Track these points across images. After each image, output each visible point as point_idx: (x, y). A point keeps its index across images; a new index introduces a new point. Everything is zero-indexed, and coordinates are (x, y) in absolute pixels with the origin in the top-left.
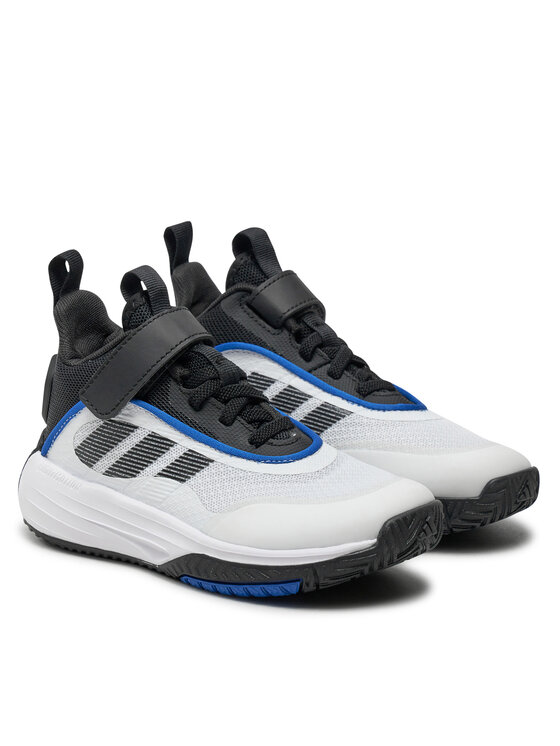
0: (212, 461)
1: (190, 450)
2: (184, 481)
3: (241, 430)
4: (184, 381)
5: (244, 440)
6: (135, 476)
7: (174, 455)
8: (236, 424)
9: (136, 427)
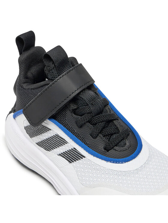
0: (84, 157)
1: (74, 148)
2: (71, 163)
3: (101, 142)
4: (74, 111)
5: (101, 147)
6: (49, 151)
7: (67, 148)
8: (98, 138)
9: (50, 130)
